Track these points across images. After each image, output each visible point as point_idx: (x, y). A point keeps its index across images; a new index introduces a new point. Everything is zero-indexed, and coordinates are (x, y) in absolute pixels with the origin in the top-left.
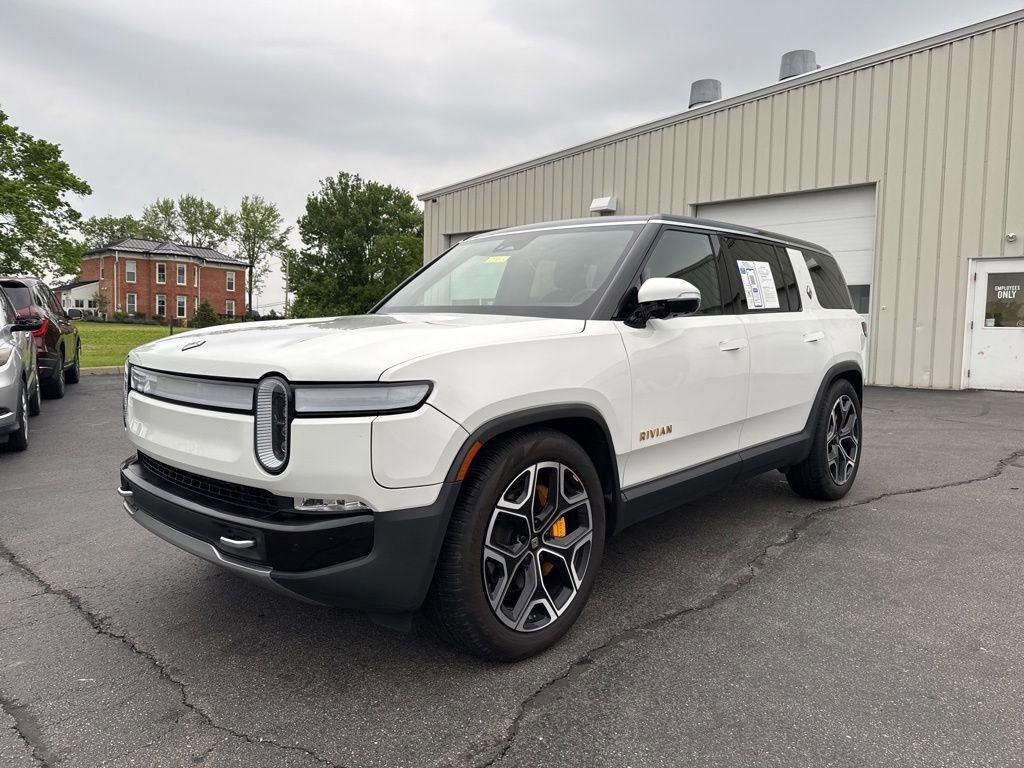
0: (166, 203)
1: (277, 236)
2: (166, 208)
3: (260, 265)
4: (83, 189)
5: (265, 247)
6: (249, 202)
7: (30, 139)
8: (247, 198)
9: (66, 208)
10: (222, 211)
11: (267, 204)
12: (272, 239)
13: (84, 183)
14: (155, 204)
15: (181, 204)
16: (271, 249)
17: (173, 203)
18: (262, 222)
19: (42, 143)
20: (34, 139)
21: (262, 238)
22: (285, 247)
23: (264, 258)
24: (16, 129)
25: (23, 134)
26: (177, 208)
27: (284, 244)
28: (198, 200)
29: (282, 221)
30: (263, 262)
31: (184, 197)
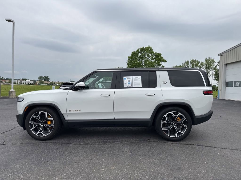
0: (187, 61)
1: (214, 66)
2: (187, 63)
3: (210, 74)
4: (165, 61)
5: (211, 69)
6: (207, 59)
7: (156, 53)
8: (207, 58)
9: (162, 66)
10: (201, 62)
11: (212, 59)
12: (213, 67)
13: (165, 60)
14: (185, 62)
15: (190, 61)
16: (213, 70)
17: (189, 61)
18: (210, 63)
19: (158, 54)
20: (157, 53)
21: (211, 67)
22: (216, 69)
23: (211, 72)
24: (154, 52)
25: (155, 52)
26: (190, 62)
27: (216, 68)
28: (195, 60)
29: (216, 62)
30: (210, 73)
31: (191, 60)
